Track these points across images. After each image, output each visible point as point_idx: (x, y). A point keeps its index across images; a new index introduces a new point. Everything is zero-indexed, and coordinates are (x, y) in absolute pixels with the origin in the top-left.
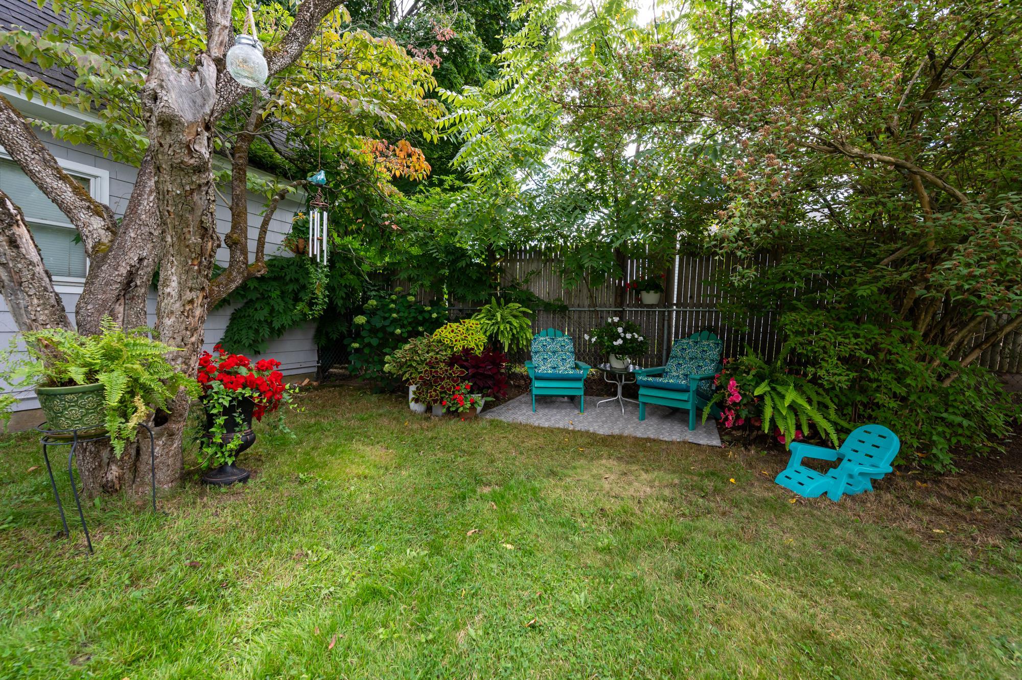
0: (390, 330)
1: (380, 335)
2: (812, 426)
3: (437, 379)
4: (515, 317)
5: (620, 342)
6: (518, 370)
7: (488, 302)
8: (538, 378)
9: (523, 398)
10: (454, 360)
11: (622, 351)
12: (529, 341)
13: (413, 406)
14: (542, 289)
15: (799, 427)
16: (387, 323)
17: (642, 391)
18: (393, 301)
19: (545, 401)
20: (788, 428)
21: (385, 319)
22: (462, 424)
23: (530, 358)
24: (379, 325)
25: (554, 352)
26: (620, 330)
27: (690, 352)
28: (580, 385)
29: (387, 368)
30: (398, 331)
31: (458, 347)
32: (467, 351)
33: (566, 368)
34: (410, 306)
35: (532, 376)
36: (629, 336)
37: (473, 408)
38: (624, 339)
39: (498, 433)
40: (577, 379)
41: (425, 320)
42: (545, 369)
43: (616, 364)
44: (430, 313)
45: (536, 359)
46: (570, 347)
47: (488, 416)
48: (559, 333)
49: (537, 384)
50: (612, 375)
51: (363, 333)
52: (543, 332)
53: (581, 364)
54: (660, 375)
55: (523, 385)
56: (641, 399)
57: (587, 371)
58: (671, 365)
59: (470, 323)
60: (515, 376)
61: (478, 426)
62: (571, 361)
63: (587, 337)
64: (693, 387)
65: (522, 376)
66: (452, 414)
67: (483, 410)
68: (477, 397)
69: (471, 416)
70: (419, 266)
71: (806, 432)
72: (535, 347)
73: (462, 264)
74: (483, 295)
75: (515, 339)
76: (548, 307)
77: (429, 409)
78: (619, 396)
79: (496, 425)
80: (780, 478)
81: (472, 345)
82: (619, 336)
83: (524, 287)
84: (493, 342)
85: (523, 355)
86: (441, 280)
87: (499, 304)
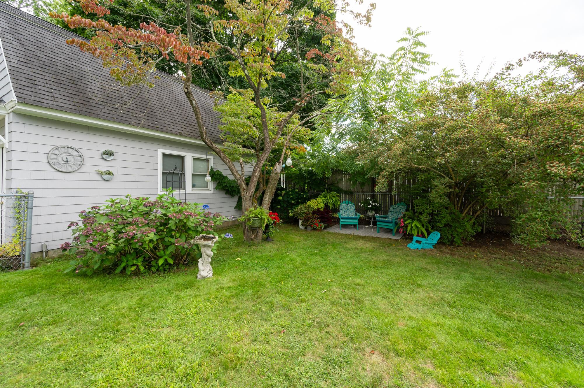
0: (290, 201)
1: (287, 203)
2: (422, 232)
3: (309, 218)
4: (334, 197)
5: (370, 206)
6: (335, 215)
7: (324, 191)
8: (343, 218)
9: (337, 225)
10: (314, 212)
11: (372, 209)
12: (339, 206)
13: (301, 227)
14: (343, 185)
15: (418, 232)
16: (289, 199)
17: (378, 223)
18: (291, 191)
19: (345, 226)
20: (415, 232)
21: (288, 197)
22: (318, 232)
23: (339, 211)
24: (286, 200)
25: (348, 209)
26: (371, 202)
27: (396, 210)
28: (357, 221)
29: (290, 214)
30: (293, 202)
31: (315, 208)
32: (318, 209)
33: (352, 215)
34: (296, 193)
35: (340, 217)
36: (374, 204)
37: (321, 228)
38: (372, 205)
39: (330, 235)
40: (356, 219)
41: (301, 198)
42: (345, 215)
43: (370, 214)
44: (303, 195)
45: (342, 212)
46: (354, 207)
47: (326, 231)
48: (350, 202)
49: (342, 220)
50: (369, 217)
51: (281, 203)
52: (344, 202)
53: (357, 213)
54: (386, 218)
55: (337, 221)
56: (378, 226)
57: (359, 215)
58: (389, 214)
59: (319, 199)
60: (334, 218)
61: (322, 233)
62: (354, 213)
63: (360, 204)
64: (394, 221)
65: (336, 218)
66: (314, 229)
67: (324, 229)
68: (322, 224)
69: (320, 230)
70: (299, 178)
71: (420, 234)
72: (341, 207)
73: (314, 178)
74: (322, 188)
75: (334, 205)
76: (346, 193)
77: (306, 228)
78: (372, 225)
79: (329, 233)
80: (408, 246)
81: (320, 207)
82: (370, 204)
83: (336, 185)
84: (326, 206)
85: (337, 210)
86: (305, 183)
87: (328, 192)
